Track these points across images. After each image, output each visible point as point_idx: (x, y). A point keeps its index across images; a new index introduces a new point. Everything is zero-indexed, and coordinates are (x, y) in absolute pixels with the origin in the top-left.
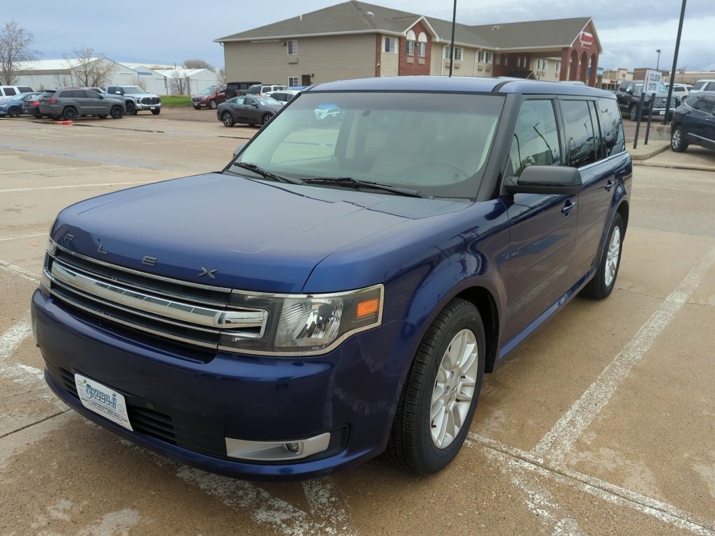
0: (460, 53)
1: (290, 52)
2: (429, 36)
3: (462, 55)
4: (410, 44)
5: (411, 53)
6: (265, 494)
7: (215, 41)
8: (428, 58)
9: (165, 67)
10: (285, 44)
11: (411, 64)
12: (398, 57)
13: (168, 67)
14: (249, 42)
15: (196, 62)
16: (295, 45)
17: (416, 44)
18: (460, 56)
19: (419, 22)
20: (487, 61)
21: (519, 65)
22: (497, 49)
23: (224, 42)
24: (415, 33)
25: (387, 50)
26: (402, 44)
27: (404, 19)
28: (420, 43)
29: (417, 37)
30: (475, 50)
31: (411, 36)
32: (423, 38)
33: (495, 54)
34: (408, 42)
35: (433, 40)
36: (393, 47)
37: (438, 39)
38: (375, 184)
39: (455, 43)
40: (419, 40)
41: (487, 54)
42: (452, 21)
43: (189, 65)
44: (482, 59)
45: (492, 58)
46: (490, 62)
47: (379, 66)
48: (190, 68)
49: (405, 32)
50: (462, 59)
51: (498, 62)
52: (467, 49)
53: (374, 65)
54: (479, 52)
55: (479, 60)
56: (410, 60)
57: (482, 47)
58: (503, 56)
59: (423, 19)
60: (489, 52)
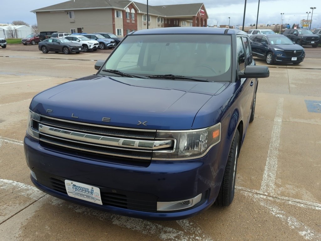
0: (150, 18)
1: (71, 17)
2: (136, 10)
3: (151, 19)
4: (128, 14)
5: (128, 18)
6: (160, 226)
7: (32, 11)
8: (136, 20)
9: (3, 24)
10: (68, 13)
11: (129, 23)
12: (122, 20)
13: (4, 24)
14: (49, 12)
15: (19, 22)
16: (73, 13)
17: (130, 14)
18: (150, 19)
19: (131, 4)
20: (161, 22)
21: (175, 24)
22: (165, 16)
23: (36, 12)
24: (129, 9)
25: (117, 16)
26: (124, 14)
27: (124, 2)
28: (132, 13)
29: (130, 11)
30: (156, 17)
31: (128, 10)
32: (133, 11)
33: (165, 19)
34: (126, 13)
35: (138, 12)
36: (120, 15)
37: (140, 12)
39: (149, 14)
40: (132, 12)
41: (161, 19)
42: (147, 4)
43: (15, 23)
44: (159, 21)
45: (163, 20)
46: (163, 22)
47: (114, 24)
48: (16, 25)
49: (125, 8)
50: (151, 21)
51: (166, 22)
52: (152, 16)
53: (112, 23)
54: (158, 18)
55: (158, 22)
56: (128, 21)
57: (159, 16)
58: (168, 19)
59: (132, 3)
60: (162, 18)
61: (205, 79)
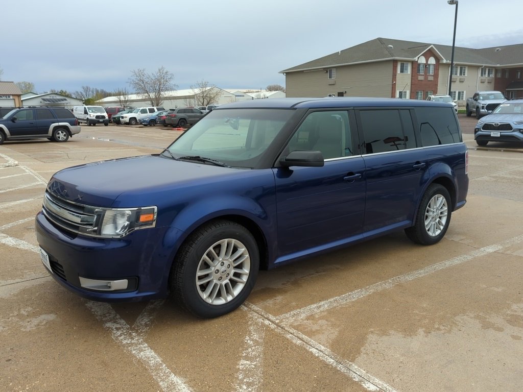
0: (465, 70)
1: (330, 77)
2: (438, 59)
3: (466, 71)
4: (421, 66)
5: (422, 72)
7: (280, 73)
8: (436, 76)
9: (255, 91)
10: (327, 72)
11: (422, 80)
12: (411, 77)
13: (257, 90)
14: (303, 71)
15: (275, 86)
16: (334, 71)
17: (426, 66)
18: (464, 72)
19: (429, 50)
20: (489, 74)
21: (519, 77)
22: (498, 65)
23: (286, 73)
24: (425, 58)
25: (402, 71)
26: (414, 67)
27: (416, 48)
28: (429, 65)
29: (427, 61)
30: (478, 67)
31: (422, 60)
32: (432, 61)
33: (497, 70)
34: (419, 65)
35: (440, 62)
36: (407, 69)
37: (445, 61)
38: (209, 159)
40: (429, 63)
41: (489, 70)
43: (270, 89)
44: (485, 74)
45: (493, 73)
46: (492, 76)
47: (395, 84)
48: (271, 91)
49: (417, 58)
50: (466, 75)
51: (499, 76)
52: (470, 67)
53: (391, 83)
54: (482, 69)
55: (482, 75)
56: (421, 78)
57: (484, 65)
58: (504, 70)
59: (432, 47)
60: (490, 69)
61: (222, 164)
